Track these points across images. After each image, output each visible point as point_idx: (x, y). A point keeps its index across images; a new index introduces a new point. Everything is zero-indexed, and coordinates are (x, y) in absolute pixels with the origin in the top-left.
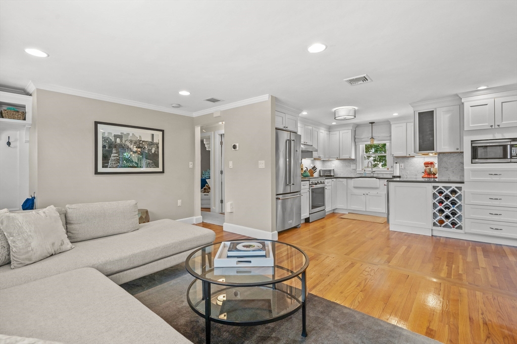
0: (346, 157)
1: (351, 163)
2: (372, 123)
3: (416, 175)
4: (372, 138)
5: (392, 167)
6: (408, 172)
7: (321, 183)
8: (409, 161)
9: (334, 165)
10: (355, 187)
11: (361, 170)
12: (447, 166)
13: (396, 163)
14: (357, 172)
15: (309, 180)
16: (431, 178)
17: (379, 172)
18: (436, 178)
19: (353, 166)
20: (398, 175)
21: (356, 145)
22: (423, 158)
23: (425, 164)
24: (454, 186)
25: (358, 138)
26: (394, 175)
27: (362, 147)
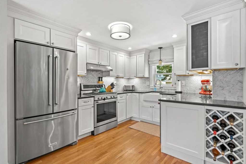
0: (141, 75)
1: (147, 80)
2: (160, 48)
3: (195, 91)
4: (160, 60)
5: (175, 84)
6: (188, 88)
7: (114, 98)
8: (189, 79)
9: (136, 82)
10: (145, 101)
11: (153, 86)
12: (222, 85)
13: (179, 81)
14: (151, 88)
15: (94, 97)
16: (207, 94)
17: (166, 88)
18: (211, 94)
19: (147, 83)
20: (180, 91)
21: (149, 67)
22: (200, 77)
23: (202, 81)
24: (232, 111)
25: (151, 61)
26: (177, 91)
27: (154, 68)
